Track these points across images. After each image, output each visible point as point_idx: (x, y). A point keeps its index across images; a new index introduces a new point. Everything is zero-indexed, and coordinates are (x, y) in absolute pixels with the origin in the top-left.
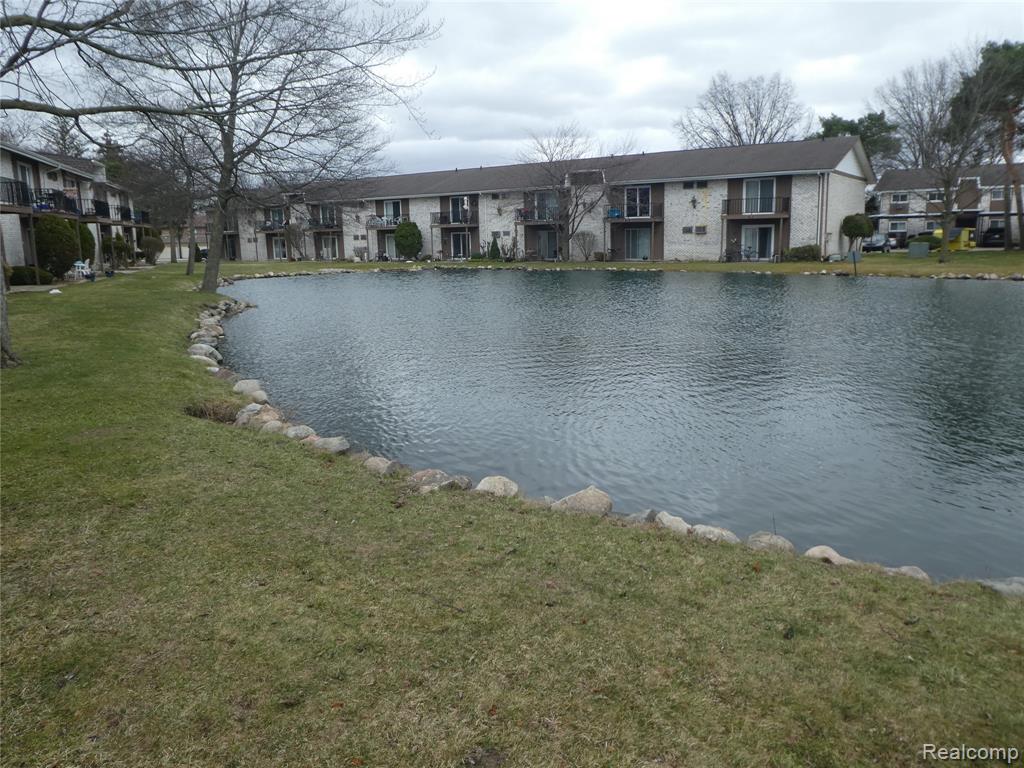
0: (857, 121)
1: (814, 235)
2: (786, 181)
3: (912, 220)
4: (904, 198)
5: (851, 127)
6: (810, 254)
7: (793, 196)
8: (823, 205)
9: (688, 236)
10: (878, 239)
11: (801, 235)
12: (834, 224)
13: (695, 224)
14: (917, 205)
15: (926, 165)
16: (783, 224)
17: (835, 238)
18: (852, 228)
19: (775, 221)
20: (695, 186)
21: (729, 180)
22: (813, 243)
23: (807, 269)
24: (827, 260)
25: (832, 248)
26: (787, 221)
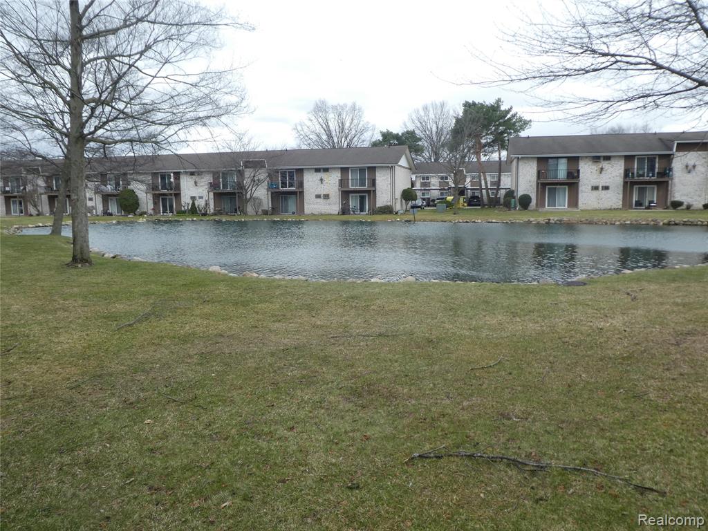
0: (400, 134)
1: (389, 200)
2: (373, 169)
3: (433, 191)
4: (428, 178)
5: (396, 137)
6: (387, 210)
7: (377, 178)
8: (393, 184)
9: (319, 200)
10: (419, 202)
11: (382, 199)
12: (398, 195)
13: (322, 193)
14: (435, 181)
15: (436, 160)
16: (372, 193)
17: (399, 201)
18: (408, 195)
19: (368, 192)
20: (322, 170)
21: (341, 168)
22: (389, 204)
23: (389, 218)
24: (397, 213)
25: (398, 207)
26: (375, 191)
